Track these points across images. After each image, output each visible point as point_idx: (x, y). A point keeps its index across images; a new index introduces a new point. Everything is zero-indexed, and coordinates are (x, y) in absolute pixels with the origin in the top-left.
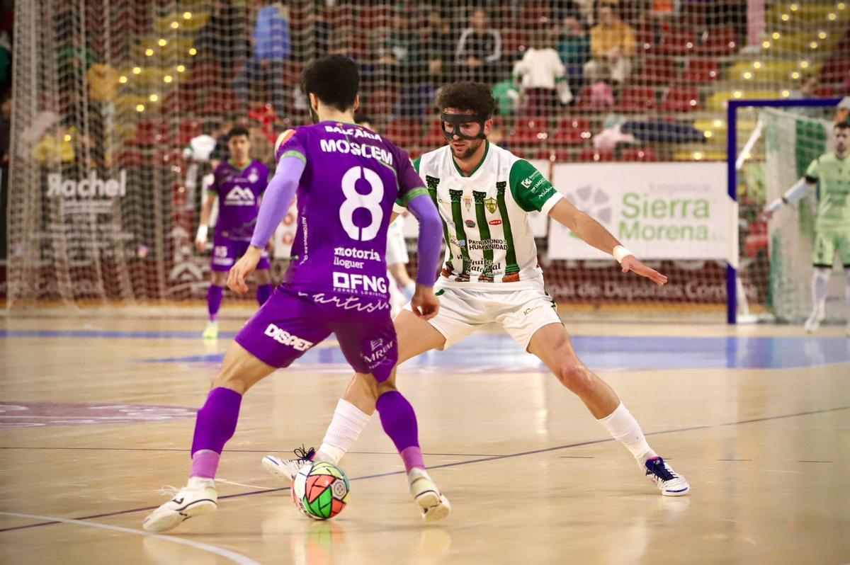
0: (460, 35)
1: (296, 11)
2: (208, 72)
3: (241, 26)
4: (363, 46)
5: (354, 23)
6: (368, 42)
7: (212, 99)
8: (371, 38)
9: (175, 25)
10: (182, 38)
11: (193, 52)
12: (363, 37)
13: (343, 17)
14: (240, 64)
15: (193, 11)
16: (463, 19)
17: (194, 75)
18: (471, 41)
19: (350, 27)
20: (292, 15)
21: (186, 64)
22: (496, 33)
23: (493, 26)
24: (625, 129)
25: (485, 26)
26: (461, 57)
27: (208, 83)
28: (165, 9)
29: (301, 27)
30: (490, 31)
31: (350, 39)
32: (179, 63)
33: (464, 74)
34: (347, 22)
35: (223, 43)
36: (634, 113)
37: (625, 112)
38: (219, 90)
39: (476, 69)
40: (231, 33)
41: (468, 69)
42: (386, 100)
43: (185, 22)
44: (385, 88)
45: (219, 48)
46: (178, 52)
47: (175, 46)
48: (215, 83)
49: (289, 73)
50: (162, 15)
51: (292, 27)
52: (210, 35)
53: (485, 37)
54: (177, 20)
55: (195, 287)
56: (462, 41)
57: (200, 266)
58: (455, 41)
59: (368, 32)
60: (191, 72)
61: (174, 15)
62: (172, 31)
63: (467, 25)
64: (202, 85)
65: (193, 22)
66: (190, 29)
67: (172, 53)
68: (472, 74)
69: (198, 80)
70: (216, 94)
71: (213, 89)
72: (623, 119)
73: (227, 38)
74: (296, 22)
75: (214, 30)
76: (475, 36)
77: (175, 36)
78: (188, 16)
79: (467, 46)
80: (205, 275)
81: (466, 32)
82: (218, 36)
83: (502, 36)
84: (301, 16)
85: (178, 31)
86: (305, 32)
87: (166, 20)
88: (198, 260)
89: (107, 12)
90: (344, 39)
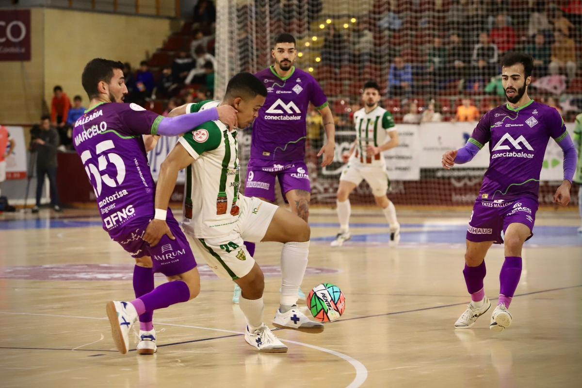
0: (473, 49)
1: (378, 35)
2: (327, 72)
3: (346, 44)
4: (417, 55)
5: (412, 42)
6: (419, 53)
7: (329, 87)
8: (422, 50)
9: (307, 44)
10: (311, 52)
11: (318, 60)
12: (417, 50)
13: (405, 38)
14: (345, 66)
15: (318, 36)
16: (475, 39)
17: (318, 73)
18: (480, 52)
19: (409, 44)
20: (375, 38)
21: (314, 67)
22: (495, 46)
23: (494, 42)
24: (572, 103)
25: (489, 43)
26: (474, 60)
27: (327, 78)
28: (302, 35)
29: (380, 45)
30: (492, 45)
31: (409, 51)
32: (310, 66)
33: (476, 71)
34: (407, 42)
35: (335, 55)
36: (578, 93)
37: (572, 93)
38: (333, 82)
39: (484, 68)
40: (340, 48)
41: (478, 68)
42: (430, 86)
43: (313, 42)
44: (430, 80)
45: (332, 57)
46: (309, 60)
47: (307, 57)
48: (331, 78)
49: (373, 71)
50: (300, 38)
51: (375, 45)
52: (328, 50)
53: (489, 49)
54: (309, 41)
55: (319, 197)
56: (475, 52)
57: (322, 184)
58: (471, 52)
59: (420, 47)
60: (316, 71)
61: (307, 38)
62: (305, 48)
63: (478, 42)
64: (323, 79)
65: (317, 42)
66: (316, 46)
67: (305, 61)
68: (481, 71)
69: (321, 76)
70: (331, 84)
71: (329, 81)
72: (571, 97)
73: (337, 52)
74: (378, 42)
75: (330, 47)
76: (483, 49)
77: (307, 51)
78: (315, 39)
79: (478, 55)
80: (326, 190)
81: (477, 46)
82: (332, 50)
83: (499, 48)
84: (380, 38)
85: (309, 48)
86: (383, 47)
87: (302, 41)
88: (321, 180)
89: (268, 37)
90: (406, 51)
